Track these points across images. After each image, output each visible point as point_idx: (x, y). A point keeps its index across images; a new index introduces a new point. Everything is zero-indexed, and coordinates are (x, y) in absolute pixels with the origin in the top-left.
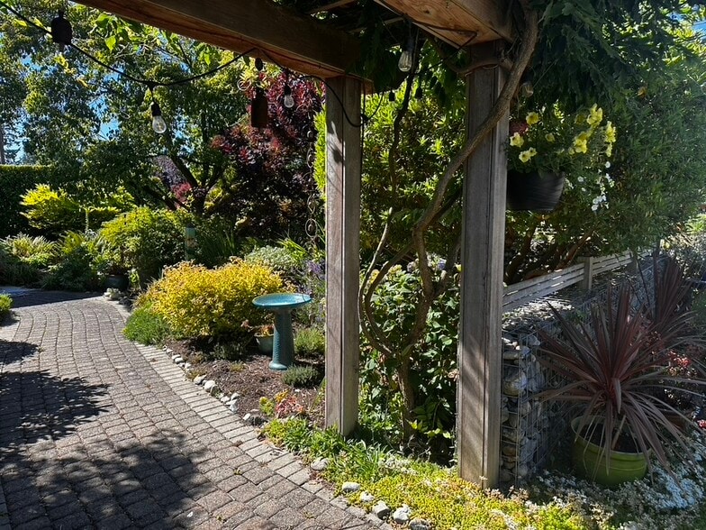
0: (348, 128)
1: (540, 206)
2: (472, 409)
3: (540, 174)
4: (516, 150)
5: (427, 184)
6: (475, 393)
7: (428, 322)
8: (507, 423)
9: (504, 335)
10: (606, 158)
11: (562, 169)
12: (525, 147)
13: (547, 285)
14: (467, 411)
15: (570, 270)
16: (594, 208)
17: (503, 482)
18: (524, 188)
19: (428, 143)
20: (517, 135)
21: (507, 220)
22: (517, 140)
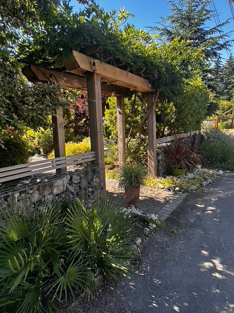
0: (122, 107)
1: (163, 122)
2: (151, 163)
3: (162, 116)
4: (157, 112)
5: (138, 118)
6: (152, 159)
7: (141, 149)
8: (158, 165)
9: (157, 149)
10: (174, 113)
11: (166, 115)
12: (159, 111)
13: (166, 139)
14: (150, 163)
15: (171, 136)
16: (172, 122)
17: (158, 175)
18: (159, 119)
19: (137, 108)
20: (157, 109)
21: (156, 125)
22: (157, 110)
